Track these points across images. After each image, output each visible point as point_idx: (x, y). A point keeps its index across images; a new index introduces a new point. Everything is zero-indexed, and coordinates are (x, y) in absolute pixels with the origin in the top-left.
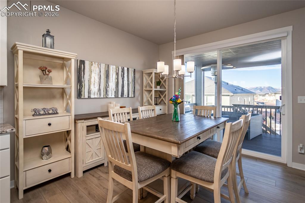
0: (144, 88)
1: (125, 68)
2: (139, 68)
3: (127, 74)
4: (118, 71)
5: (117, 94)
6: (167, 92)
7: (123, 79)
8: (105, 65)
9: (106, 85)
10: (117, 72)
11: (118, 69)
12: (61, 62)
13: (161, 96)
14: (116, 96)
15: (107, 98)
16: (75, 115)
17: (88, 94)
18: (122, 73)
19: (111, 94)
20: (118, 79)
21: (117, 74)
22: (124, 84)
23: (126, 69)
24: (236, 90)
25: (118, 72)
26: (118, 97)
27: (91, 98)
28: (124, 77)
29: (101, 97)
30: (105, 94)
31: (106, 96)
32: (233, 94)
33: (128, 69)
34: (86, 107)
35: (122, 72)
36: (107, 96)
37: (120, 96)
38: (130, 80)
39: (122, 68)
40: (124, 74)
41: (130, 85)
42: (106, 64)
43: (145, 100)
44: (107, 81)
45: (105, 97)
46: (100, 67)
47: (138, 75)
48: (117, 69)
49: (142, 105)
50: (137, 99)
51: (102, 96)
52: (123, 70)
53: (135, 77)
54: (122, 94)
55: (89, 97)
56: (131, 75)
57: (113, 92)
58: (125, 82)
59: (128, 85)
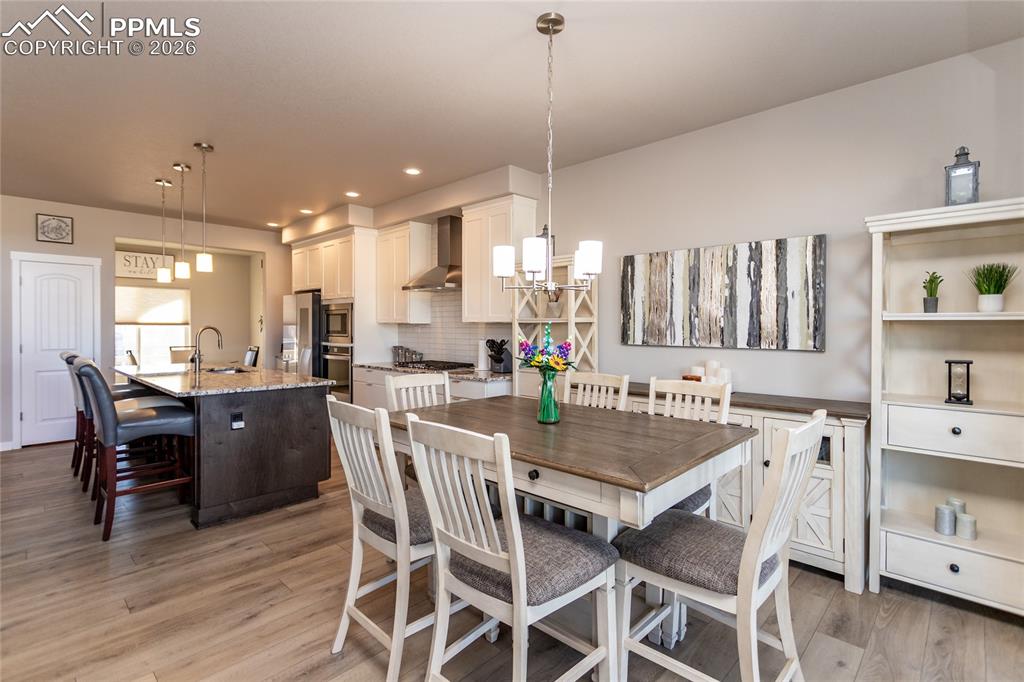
1: (764, 243)
3: (775, 264)
4: (735, 259)
5: (731, 336)
7: (756, 283)
8: (687, 253)
9: (691, 310)
10: (730, 264)
11: (735, 252)
14: (729, 345)
15: (695, 347)
16: (630, 383)
17: (641, 334)
18: (753, 263)
20: (732, 287)
21: (731, 271)
22: (759, 301)
25: (735, 265)
26: (734, 347)
27: (648, 345)
28: (759, 276)
29: (676, 344)
30: (687, 334)
31: (691, 343)
33: (781, 245)
35: (751, 259)
36: (695, 343)
37: (742, 342)
39: (750, 246)
40: (759, 267)
41: (795, 303)
42: (689, 251)
44: (693, 299)
45: (687, 344)
46: (673, 260)
48: (731, 253)
52: (756, 252)
53: (824, 268)
54: (755, 338)
55: (645, 343)
56: (799, 262)
57: (716, 330)
58: (763, 295)
59: (782, 304)
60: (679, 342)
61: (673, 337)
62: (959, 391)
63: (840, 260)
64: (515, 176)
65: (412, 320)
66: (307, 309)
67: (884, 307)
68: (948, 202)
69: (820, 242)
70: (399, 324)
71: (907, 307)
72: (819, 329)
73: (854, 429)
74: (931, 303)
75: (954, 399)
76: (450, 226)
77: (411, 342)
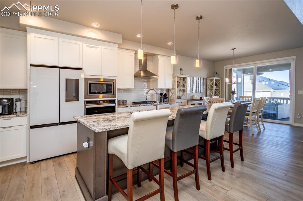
0: (208, 88)
1: (199, 78)
2: (205, 77)
3: (200, 81)
6: (220, 90)
7: (199, 83)
9: (193, 87)
11: (197, 78)
12: (180, 78)
13: (216, 92)
14: (196, 92)
15: (193, 93)
19: (194, 91)
20: (197, 83)
22: (199, 86)
24: (278, 86)
25: (197, 80)
32: (274, 90)
33: (201, 78)
34: (188, 97)
37: (197, 92)
38: (202, 84)
41: (202, 86)
42: (193, 77)
43: (208, 94)
44: (193, 85)
46: (191, 78)
47: (205, 81)
49: (206, 96)
50: (204, 93)
51: (191, 92)
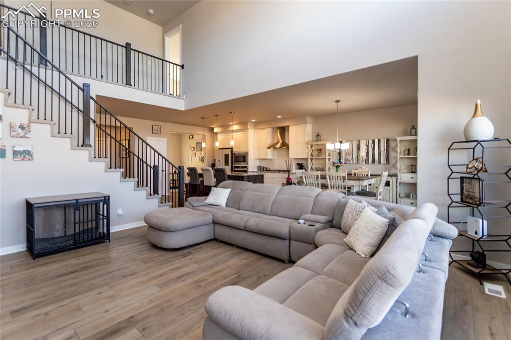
3: (378, 145)
4: (368, 143)
5: (368, 161)
7: (373, 149)
9: (358, 155)
11: (369, 141)
19: (362, 161)
20: (368, 150)
21: (368, 146)
23: (376, 141)
26: (368, 163)
28: (374, 147)
30: (357, 161)
31: (358, 163)
33: (379, 140)
37: (370, 162)
38: (382, 149)
39: (372, 140)
40: (374, 145)
42: (357, 140)
44: (359, 152)
46: (353, 143)
52: (373, 142)
53: (389, 146)
54: (373, 161)
55: (345, 163)
56: (383, 144)
57: (364, 160)
58: (375, 152)
59: (380, 154)
60: (355, 163)
61: (353, 161)
62: (413, 171)
63: (392, 144)
64: (309, 119)
65: (269, 158)
66: (228, 155)
67: (400, 154)
68: (411, 135)
69: (388, 141)
70: (259, 159)
71: (405, 155)
72: (388, 160)
73: (394, 179)
74: (409, 154)
75: (412, 172)
76: (283, 130)
77: (264, 164)
